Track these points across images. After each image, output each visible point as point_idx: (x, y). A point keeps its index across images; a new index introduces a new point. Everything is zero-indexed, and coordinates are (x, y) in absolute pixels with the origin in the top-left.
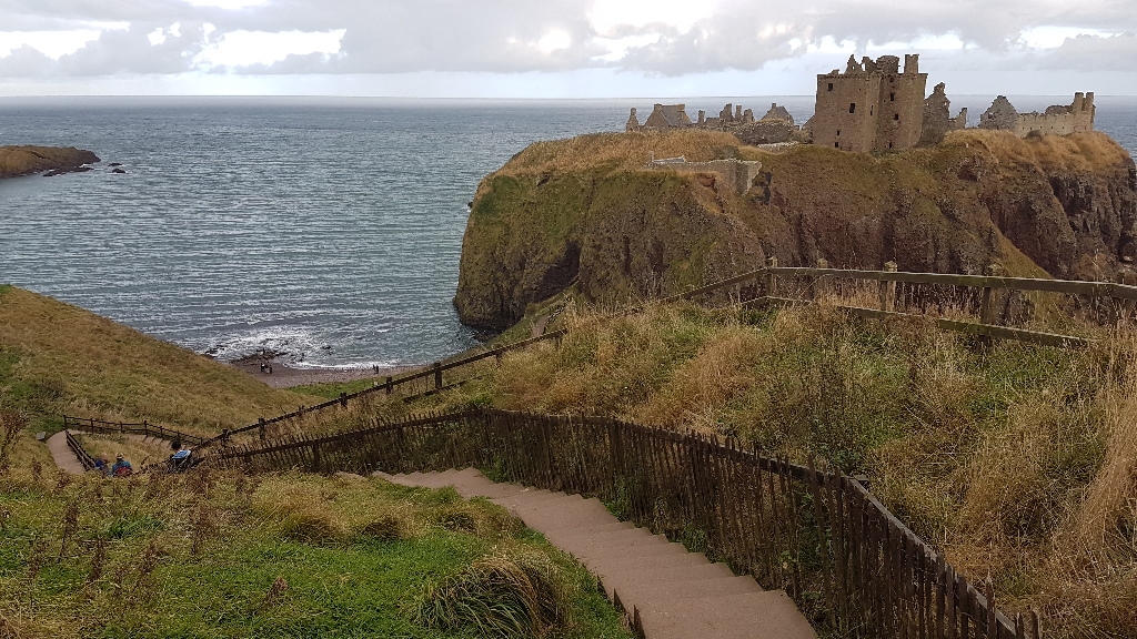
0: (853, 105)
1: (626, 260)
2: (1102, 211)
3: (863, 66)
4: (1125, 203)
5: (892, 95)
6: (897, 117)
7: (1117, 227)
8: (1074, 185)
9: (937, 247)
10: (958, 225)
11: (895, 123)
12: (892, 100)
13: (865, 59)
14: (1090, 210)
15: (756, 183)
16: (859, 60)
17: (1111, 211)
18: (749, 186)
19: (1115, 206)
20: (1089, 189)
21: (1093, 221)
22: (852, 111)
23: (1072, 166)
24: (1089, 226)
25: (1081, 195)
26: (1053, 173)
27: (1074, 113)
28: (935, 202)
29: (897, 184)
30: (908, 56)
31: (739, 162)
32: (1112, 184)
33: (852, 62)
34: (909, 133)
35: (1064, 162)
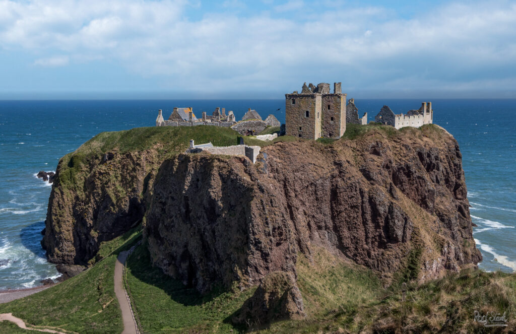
0: (307, 112)
1: (186, 212)
2: (444, 170)
3: (310, 88)
4: (455, 165)
5: (329, 106)
6: (332, 119)
7: (453, 179)
8: (429, 156)
9: (362, 197)
10: (372, 182)
11: (332, 122)
12: (329, 108)
13: (311, 85)
14: (438, 169)
15: (258, 159)
16: (307, 85)
17: (449, 170)
18: (255, 161)
19: (450, 167)
20: (437, 158)
21: (441, 176)
22: (307, 115)
23: (427, 145)
24: (439, 179)
25: (434, 162)
26: (418, 150)
27: (423, 114)
28: (359, 169)
29: (337, 159)
30: (335, 84)
31: (247, 146)
32: (447, 154)
33: (304, 86)
34: (340, 128)
35: (422, 143)
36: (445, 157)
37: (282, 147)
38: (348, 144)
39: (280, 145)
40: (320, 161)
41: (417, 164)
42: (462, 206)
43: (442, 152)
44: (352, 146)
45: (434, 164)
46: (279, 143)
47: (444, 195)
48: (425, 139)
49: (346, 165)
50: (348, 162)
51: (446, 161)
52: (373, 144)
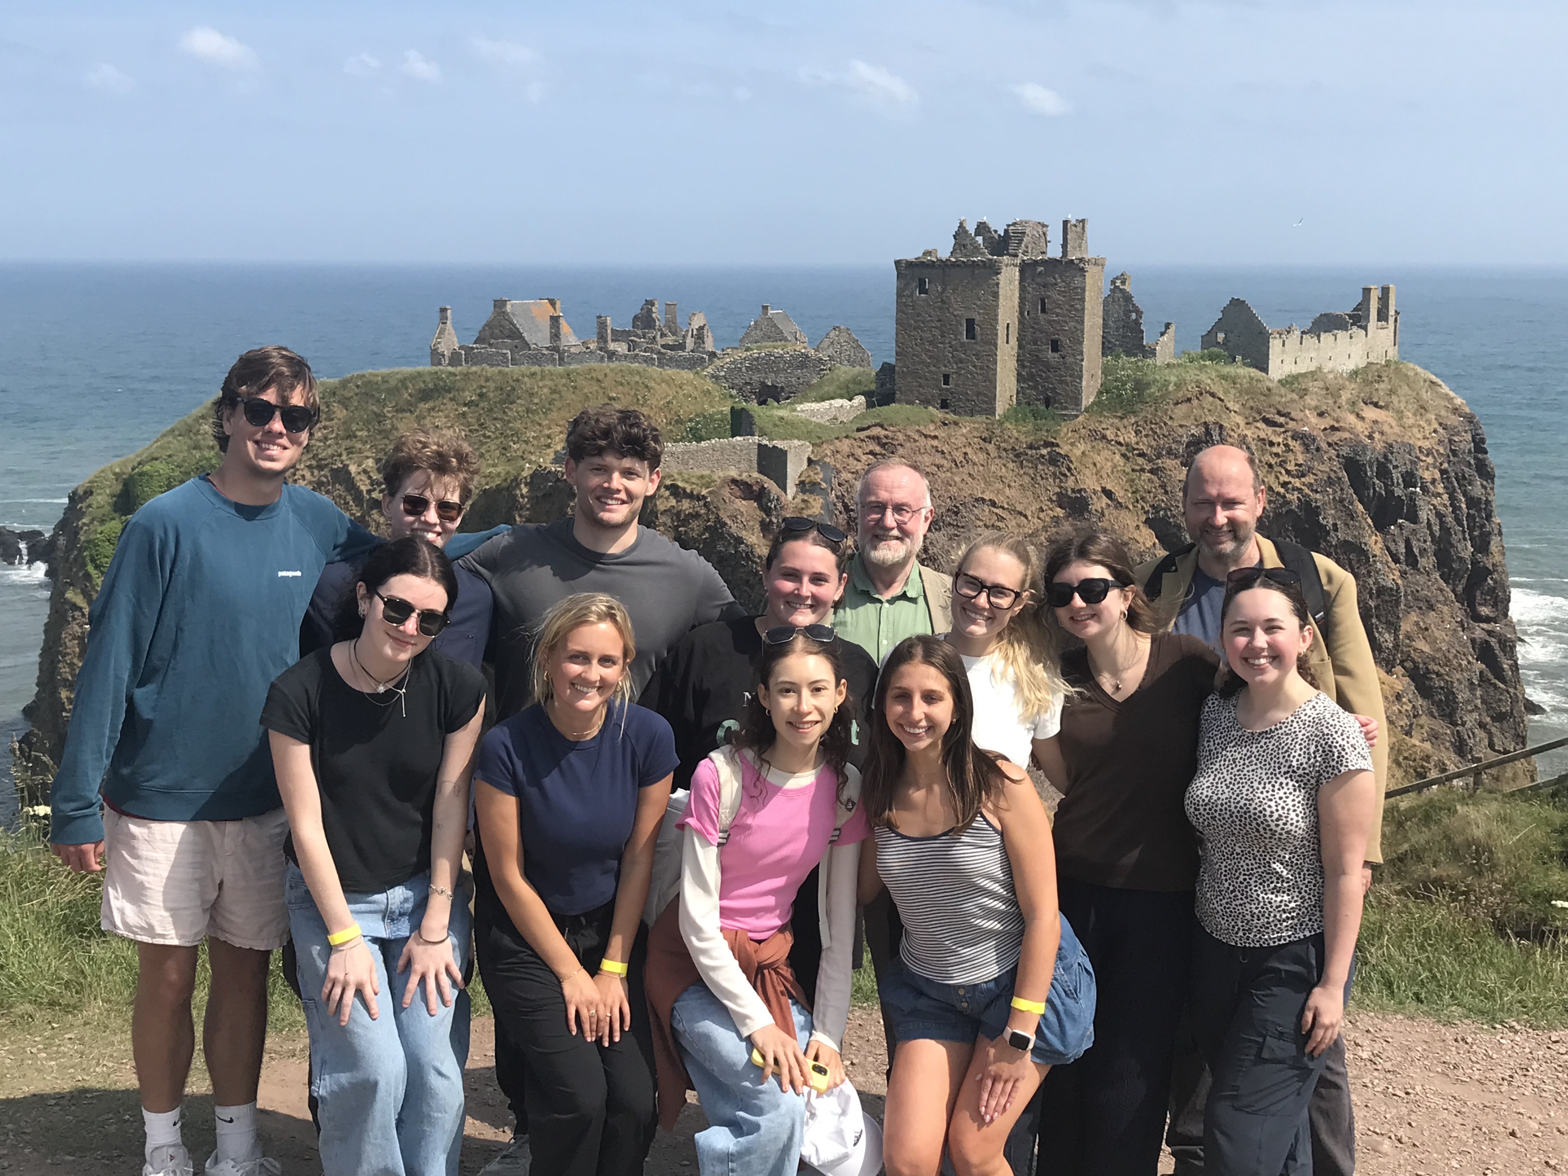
0: (970, 323)
2: (1433, 519)
3: (980, 239)
4: (1473, 502)
5: (1044, 302)
6: (1055, 346)
7: (1466, 550)
8: (1383, 472)
11: (1053, 358)
12: (1044, 310)
13: (982, 228)
14: (1414, 518)
15: (803, 487)
16: (971, 229)
17: (1450, 519)
18: (790, 492)
19: (1456, 508)
20: (1410, 479)
21: (1423, 543)
22: (971, 334)
23: (1376, 436)
24: (1416, 551)
25: (1398, 492)
26: (1345, 451)
27: (1365, 328)
28: (1144, 518)
29: (1070, 483)
30: (1065, 223)
31: (765, 442)
32: (1446, 465)
33: (961, 234)
34: (1081, 378)
35: (1361, 428)
36: (1438, 475)
37: (883, 446)
38: (1110, 434)
39: (876, 439)
40: (1013, 491)
41: (1342, 501)
42: (1493, 641)
43: (1430, 460)
44: (1121, 440)
45: (1400, 498)
46: (876, 431)
47: (1431, 607)
48: (1370, 413)
49: (1100, 503)
50: (1108, 494)
51: (1440, 488)
52: (1192, 431)
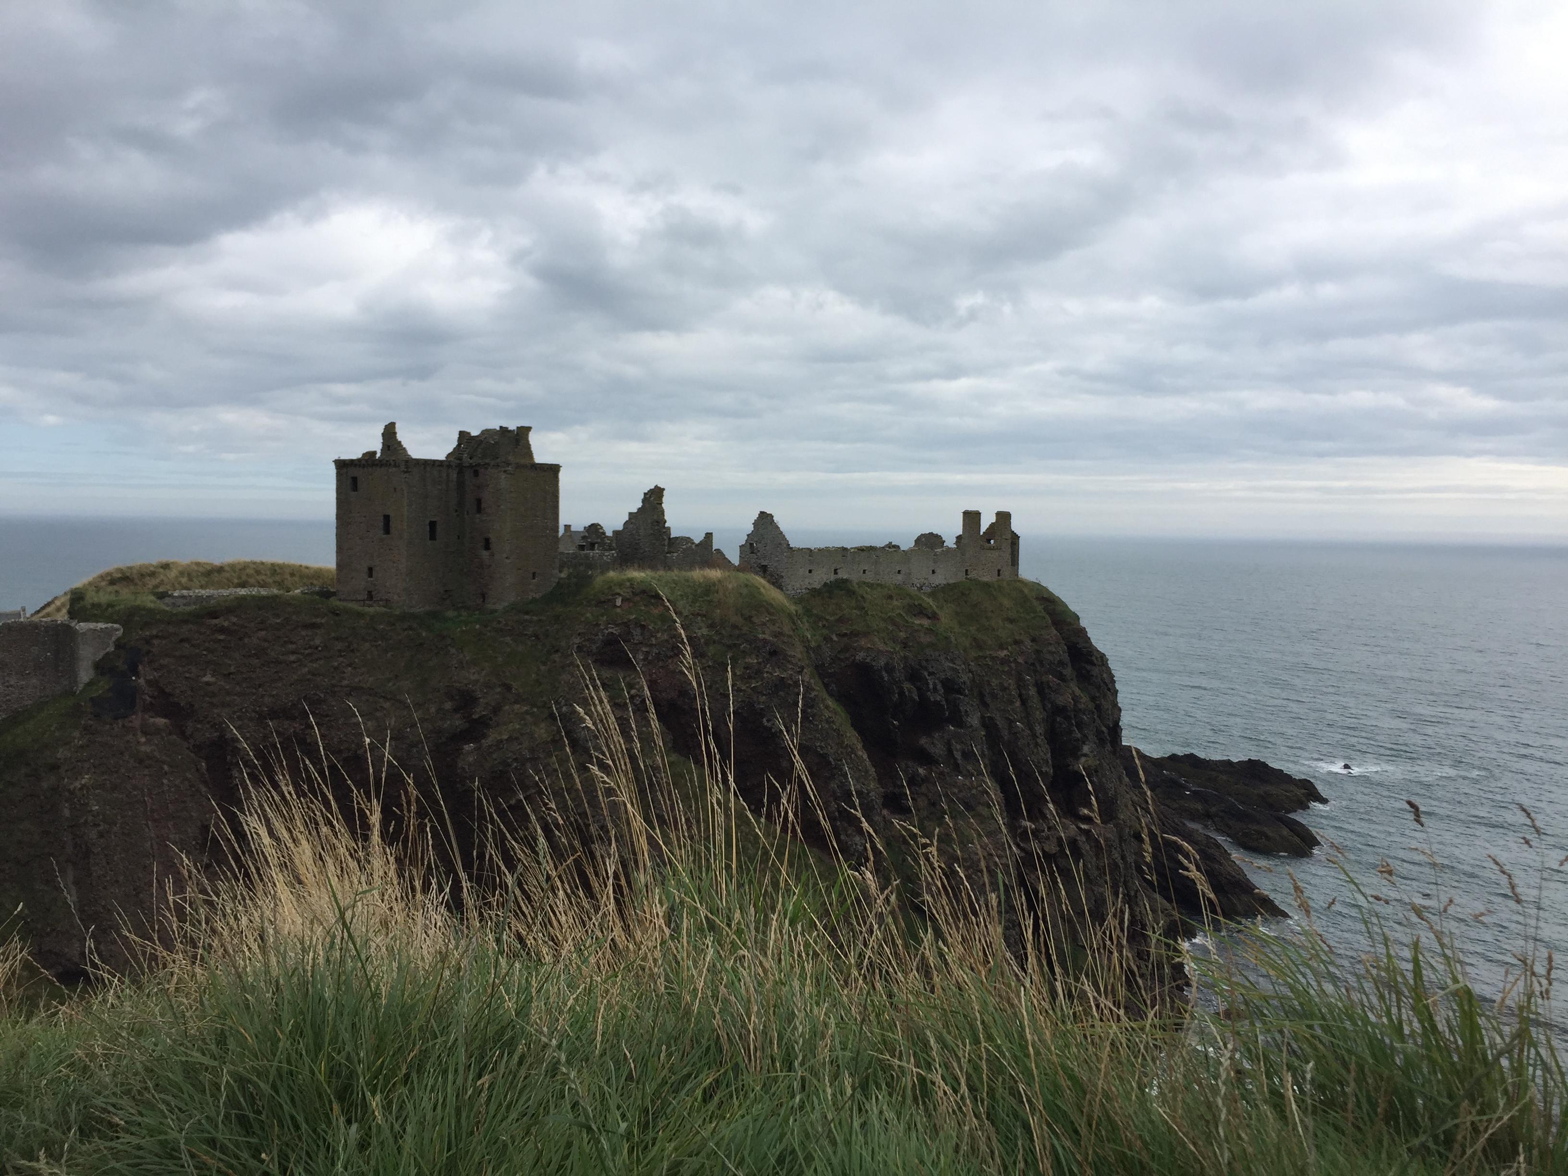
0: (387, 518)
5: (479, 502)
6: (487, 545)
11: (485, 554)
12: (480, 509)
14: (960, 723)
15: (100, 667)
18: (85, 674)
22: (387, 530)
24: (958, 755)
25: (937, 697)
26: (862, 656)
33: (389, 433)
34: (506, 575)
43: (1004, 668)
45: (937, 703)
50: (508, 688)
52: (610, 630)
